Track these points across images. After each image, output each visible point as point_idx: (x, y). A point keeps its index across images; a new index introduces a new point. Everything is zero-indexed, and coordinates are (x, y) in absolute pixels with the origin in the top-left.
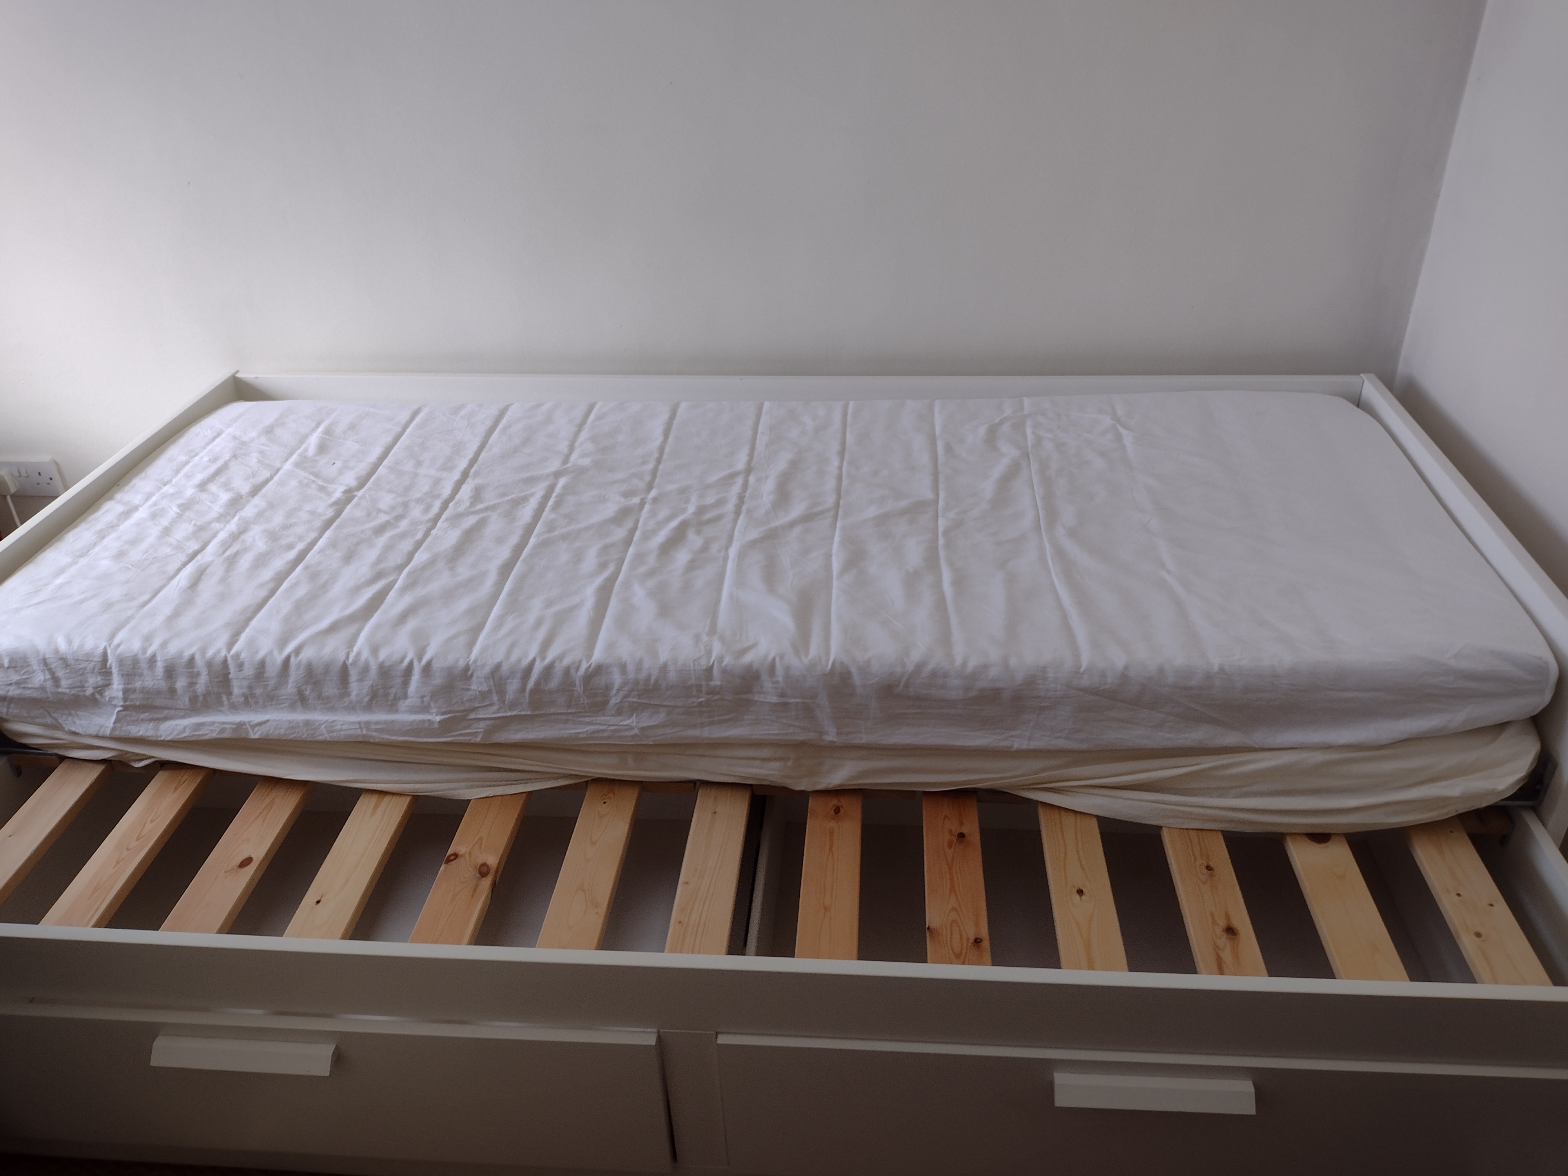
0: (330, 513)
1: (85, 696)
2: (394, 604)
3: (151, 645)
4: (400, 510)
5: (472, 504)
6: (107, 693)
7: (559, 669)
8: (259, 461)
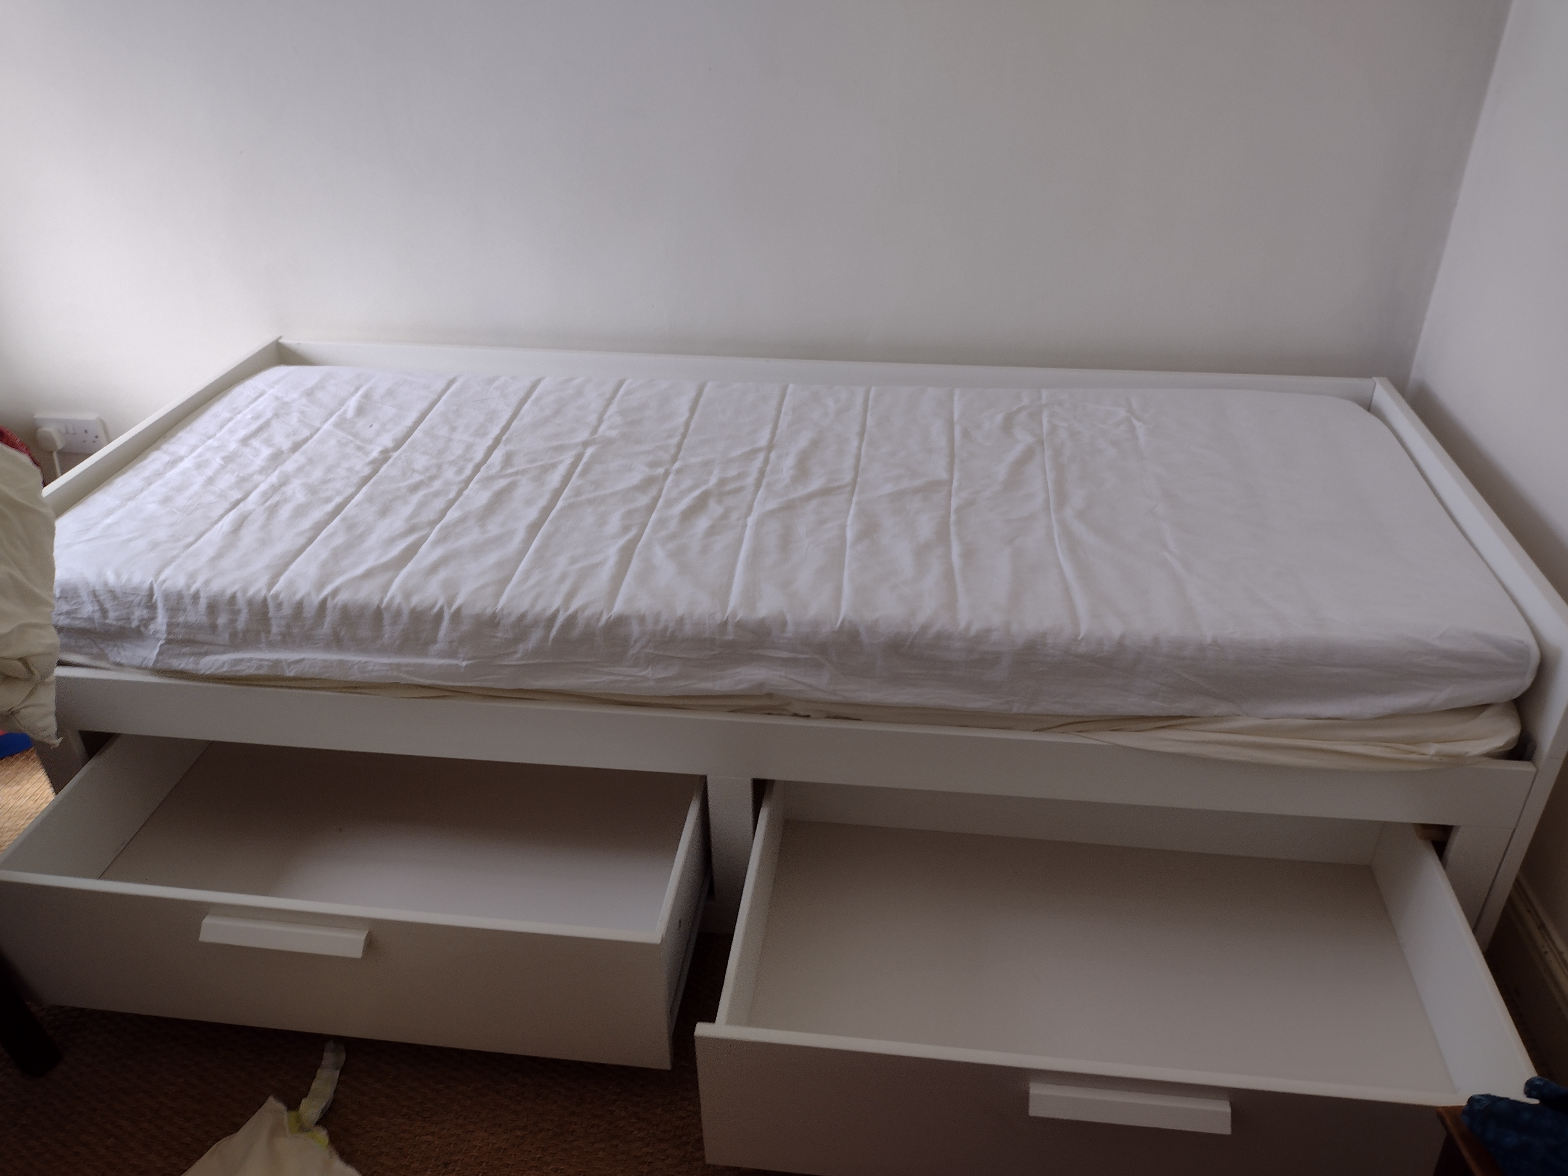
0: (367, 471)
1: (130, 628)
2: (427, 555)
3: (195, 582)
4: (433, 471)
5: (503, 468)
6: (152, 627)
7: (581, 621)
8: (300, 421)
